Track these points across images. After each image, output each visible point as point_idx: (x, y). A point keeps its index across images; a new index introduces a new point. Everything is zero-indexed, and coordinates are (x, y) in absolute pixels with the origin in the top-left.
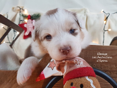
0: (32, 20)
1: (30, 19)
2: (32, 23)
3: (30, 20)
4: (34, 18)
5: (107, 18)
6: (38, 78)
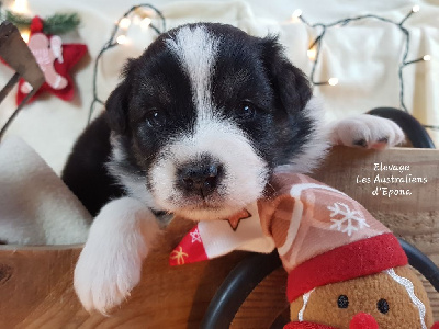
0: (49, 36)
1: (42, 31)
2: (49, 47)
3: (41, 37)
4: (54, 27)
5: (319, 38)
6: (180, 254)
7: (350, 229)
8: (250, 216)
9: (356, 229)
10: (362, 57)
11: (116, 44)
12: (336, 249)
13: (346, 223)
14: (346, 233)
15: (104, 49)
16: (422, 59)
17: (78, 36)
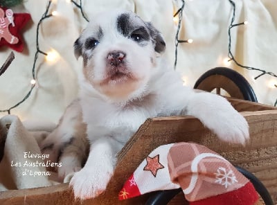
6: (124, 193)
7: (226, 183)
8: (164, 167)
9: (230, 184)
10: (206, 21)
11: (51, 15)
12: (218, 195)
13: (224, 180)
14: (224, 186)
15: (43, 19)
16: (243, 23)
17: (23, 7)
